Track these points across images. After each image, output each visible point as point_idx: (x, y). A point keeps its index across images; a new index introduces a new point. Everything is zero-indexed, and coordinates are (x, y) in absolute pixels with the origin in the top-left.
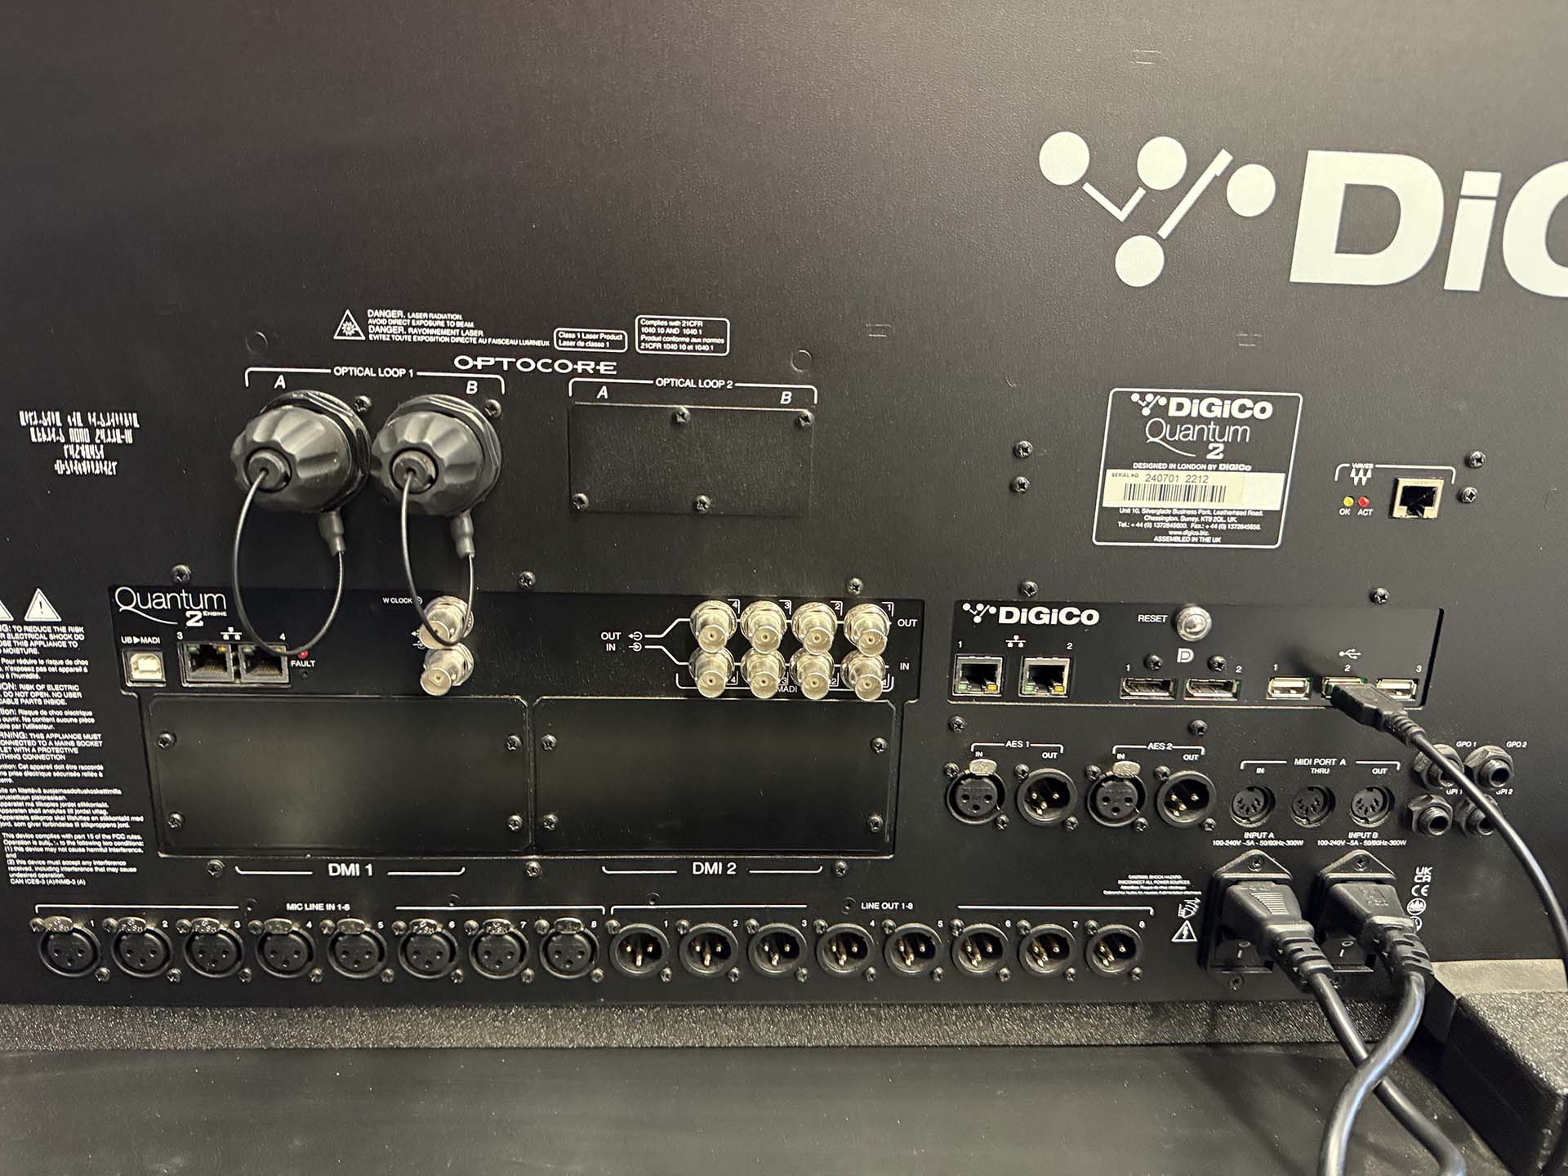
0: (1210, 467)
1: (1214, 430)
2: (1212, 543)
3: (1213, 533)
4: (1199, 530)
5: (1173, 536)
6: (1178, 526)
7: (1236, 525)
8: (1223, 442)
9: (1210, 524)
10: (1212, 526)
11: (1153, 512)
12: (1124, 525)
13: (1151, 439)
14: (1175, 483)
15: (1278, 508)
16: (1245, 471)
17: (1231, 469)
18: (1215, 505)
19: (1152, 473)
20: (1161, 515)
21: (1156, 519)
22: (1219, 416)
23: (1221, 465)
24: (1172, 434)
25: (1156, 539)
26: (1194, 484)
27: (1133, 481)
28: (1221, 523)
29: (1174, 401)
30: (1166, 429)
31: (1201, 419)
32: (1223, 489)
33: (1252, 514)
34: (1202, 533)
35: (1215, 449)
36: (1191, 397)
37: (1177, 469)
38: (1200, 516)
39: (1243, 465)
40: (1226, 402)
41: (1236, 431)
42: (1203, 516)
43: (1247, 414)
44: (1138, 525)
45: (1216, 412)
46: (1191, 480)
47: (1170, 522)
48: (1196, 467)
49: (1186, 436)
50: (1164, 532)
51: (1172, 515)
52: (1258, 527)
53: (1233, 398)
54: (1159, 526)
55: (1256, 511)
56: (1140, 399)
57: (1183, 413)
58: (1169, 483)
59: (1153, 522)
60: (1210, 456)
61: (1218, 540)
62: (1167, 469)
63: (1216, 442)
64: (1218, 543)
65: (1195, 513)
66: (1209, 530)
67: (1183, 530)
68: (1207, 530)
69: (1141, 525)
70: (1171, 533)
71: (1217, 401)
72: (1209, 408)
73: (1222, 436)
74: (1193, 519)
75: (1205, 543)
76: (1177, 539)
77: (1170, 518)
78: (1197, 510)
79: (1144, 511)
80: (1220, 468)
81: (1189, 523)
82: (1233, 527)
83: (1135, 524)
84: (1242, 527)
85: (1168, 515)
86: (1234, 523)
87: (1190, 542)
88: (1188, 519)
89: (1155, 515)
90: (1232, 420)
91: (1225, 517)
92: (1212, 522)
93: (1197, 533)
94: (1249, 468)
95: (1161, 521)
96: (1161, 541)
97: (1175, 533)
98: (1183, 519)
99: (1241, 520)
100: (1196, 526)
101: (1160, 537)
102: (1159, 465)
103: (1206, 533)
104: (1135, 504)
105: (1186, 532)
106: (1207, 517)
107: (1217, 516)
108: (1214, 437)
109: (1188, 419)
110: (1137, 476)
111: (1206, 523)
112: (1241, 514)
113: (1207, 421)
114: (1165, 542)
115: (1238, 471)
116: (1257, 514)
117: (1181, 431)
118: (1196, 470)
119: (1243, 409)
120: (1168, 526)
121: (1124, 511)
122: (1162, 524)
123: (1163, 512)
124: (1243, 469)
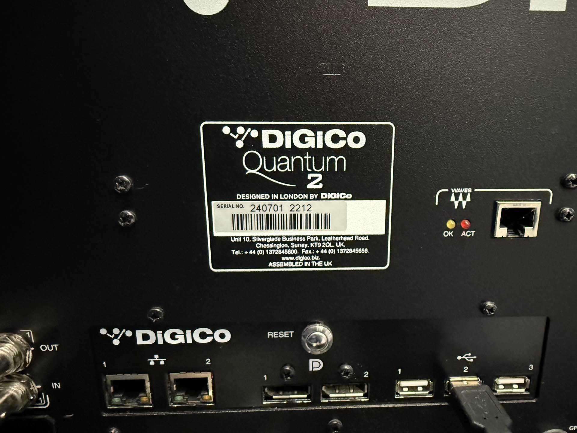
0: (312, 196)
1: (310, 160)
2: (324, 266)
3: (324, 258)
4: (310, 255)
5: (286, 261)
6: (289, 252)
7: (345, 249)
8: (321, 172)
9: (320, 249)
10: (322, 251)
11: (263, 240)
12: (237, 253)
13: (250, 171)
14: (279, 212)
15: (383, 233)
16: (346, 199)
17: (332, 198)
18: (322, 232)
19: (257, 203)
20: (271, 243)
21: (268, 246)
22: (313, 147)
23: (322, 194)
24: (270, 166)
25: (270, 264)
26: (299, 213)
27: (239, 211)
28: (330, 248)
29: (266, 133)
30: (263, 161)
31: (294, 150)
32: (327, 217)
33: (359, 239)
34: (313, 258)
35: (314, 179)
36: (283, 129)
37: (279, 199)
38: (309, 242)
39: (344, 194)
40: (319, 133)
41: (332, 161)
42: (312, 242)
43: (341, 144)
44: (251, 252)
45: (310, 143)
46: (294, 209)
47: (282, 249)
48: (298, 196)
49: (282, 167)
50: (277, 258)
51: (282, 242)
52: (366, 251)
53: (325, 129)
54: (271, 252)
55: (362, 236)
56: (231, 132)
57: (278, 144)
58: (275, 213)
59: (265, 249)
60: (310, 186)
61: (329, 263)
62: (270, 199)
63: (313, 172)
64: (330, 267)
65: (304, 239)
66: (320, 255)
67: (294, 256)
68: (317, 255)
69: (254, 252)
70: (283, 259)
71: (309, 133)
72: (302, 138)
73: (318, 166)
74: (303, 245)
75: (317, 267)
76: (290, 264)
77: (280, 245)
78: (306, 237)
79: (254, 240)
80: (322, 197)
81: (299, 249)
82: (342, 251)
83: (248, 251)
84: (350, 251)
85: (277, 243)
86: (342, 248)
87: (303, 267)
88: (298, 246)
89: (265, 243)
90: (326, 151)
91: (333, 243)
92: (321, 248)
93: (308, 258)
94: (350, 196)
95: (272, 249)
96: (275, 267)
97: (288, 258)
98: (293, 245)
99: (348, 244)
100: (307, 252)
101: (274, 263)
102: (262, 196)
103: (317, 258)
104: (246, 233)
105: (298, 258)
106: (316, 243)
107: (326, 242)
108: (311, 167)
109: (282, 150)
110: (241, 206)
111: (317, 248)
112: (349, 239)
113: (302, 152)
114: (279, 267)
115: (340, 199)
116: (363, 239)
117: (277, 163)
118: (298, 199)
119: (335, 139)
120: (280, 252)
121: (235, 240)
122: (274, 250)
123: (273, 240)
124: (344, 197)
